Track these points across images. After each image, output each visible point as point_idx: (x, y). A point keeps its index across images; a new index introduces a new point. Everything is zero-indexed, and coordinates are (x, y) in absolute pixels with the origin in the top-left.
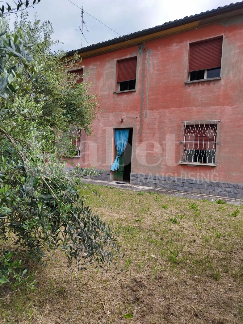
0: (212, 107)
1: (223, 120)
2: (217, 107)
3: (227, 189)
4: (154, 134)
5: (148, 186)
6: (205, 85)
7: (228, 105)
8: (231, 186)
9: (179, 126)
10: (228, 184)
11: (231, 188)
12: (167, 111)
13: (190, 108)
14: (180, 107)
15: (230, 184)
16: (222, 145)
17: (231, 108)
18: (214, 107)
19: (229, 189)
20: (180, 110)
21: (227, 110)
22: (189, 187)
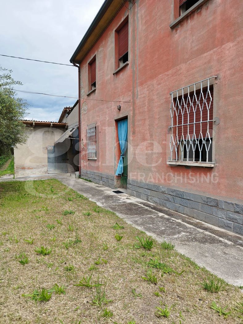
0: (206, 54)
1: (221, 75)
2: (212, 52)
3: (232, 215)
4: (145, 120)
5: (140, 198)
6: (196, 16)
7: (228, 41)
8: (238, 210)
9: (167, 102)
10: (232, 204)
11: (238, 212)
12: (155, 82)
13: (178, 67)
14: (168, 70)
15: (236, 204)
16: (222, 124)
17: (234, 43)
18: (208, 53)
19: (236, 216)
20: (168, 75)
21: (227, 52)
22: (180, 204)
